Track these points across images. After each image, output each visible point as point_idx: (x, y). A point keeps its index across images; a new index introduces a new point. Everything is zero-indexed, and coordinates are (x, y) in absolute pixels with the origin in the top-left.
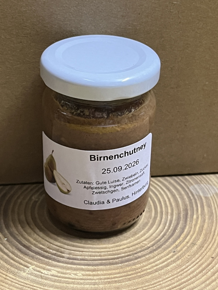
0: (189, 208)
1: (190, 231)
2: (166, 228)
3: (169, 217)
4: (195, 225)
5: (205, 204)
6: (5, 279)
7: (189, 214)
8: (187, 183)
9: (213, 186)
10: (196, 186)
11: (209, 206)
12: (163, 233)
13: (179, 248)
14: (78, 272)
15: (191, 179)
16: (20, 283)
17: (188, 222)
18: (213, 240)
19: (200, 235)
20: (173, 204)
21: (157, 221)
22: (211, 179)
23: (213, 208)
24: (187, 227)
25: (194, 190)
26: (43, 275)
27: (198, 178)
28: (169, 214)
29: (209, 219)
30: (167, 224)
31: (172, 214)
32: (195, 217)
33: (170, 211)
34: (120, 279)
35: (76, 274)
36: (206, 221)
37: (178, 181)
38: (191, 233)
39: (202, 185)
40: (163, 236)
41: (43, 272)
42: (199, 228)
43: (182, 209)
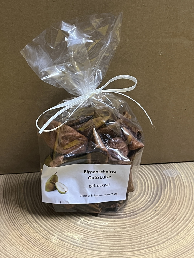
0: (163, 184)
1: (164, 198)
2: (151, 196)
3: (152, 190)
4: (166, 195)
5: (171, 182)
6: (70, 226)
7: (163, 188)
8: (162, 169)
9: (176, 170)
10: (167, 171)
11: (174, 183)
12: (149, 200)
13: (158, 209)
14: (106, 222)
15: (164, 165)
16: (77, 228)
17: (163, 193)
18: (176, 204)
19: (169, 201)
20: (155, 182)
21: (146, 192)
22: (175, 166)
23: (176, 184)
24: (162, 196)
25: (166, 173)
26: (88, 223)
27: (168, 165)
28: (152, 188)
29: (174, 191)
30: (151, 194)
31: (154, 188)
32: (166, 189)
33: (152, 186)
34: (128, 226)
35: (105, 223)
36: (172, 192)
37: (157, 167)
38: (164, 200)
39: (170, 170)
40: (149, 202)
41: (88, 222)
42: (168, 196)
43: (159, 185)
